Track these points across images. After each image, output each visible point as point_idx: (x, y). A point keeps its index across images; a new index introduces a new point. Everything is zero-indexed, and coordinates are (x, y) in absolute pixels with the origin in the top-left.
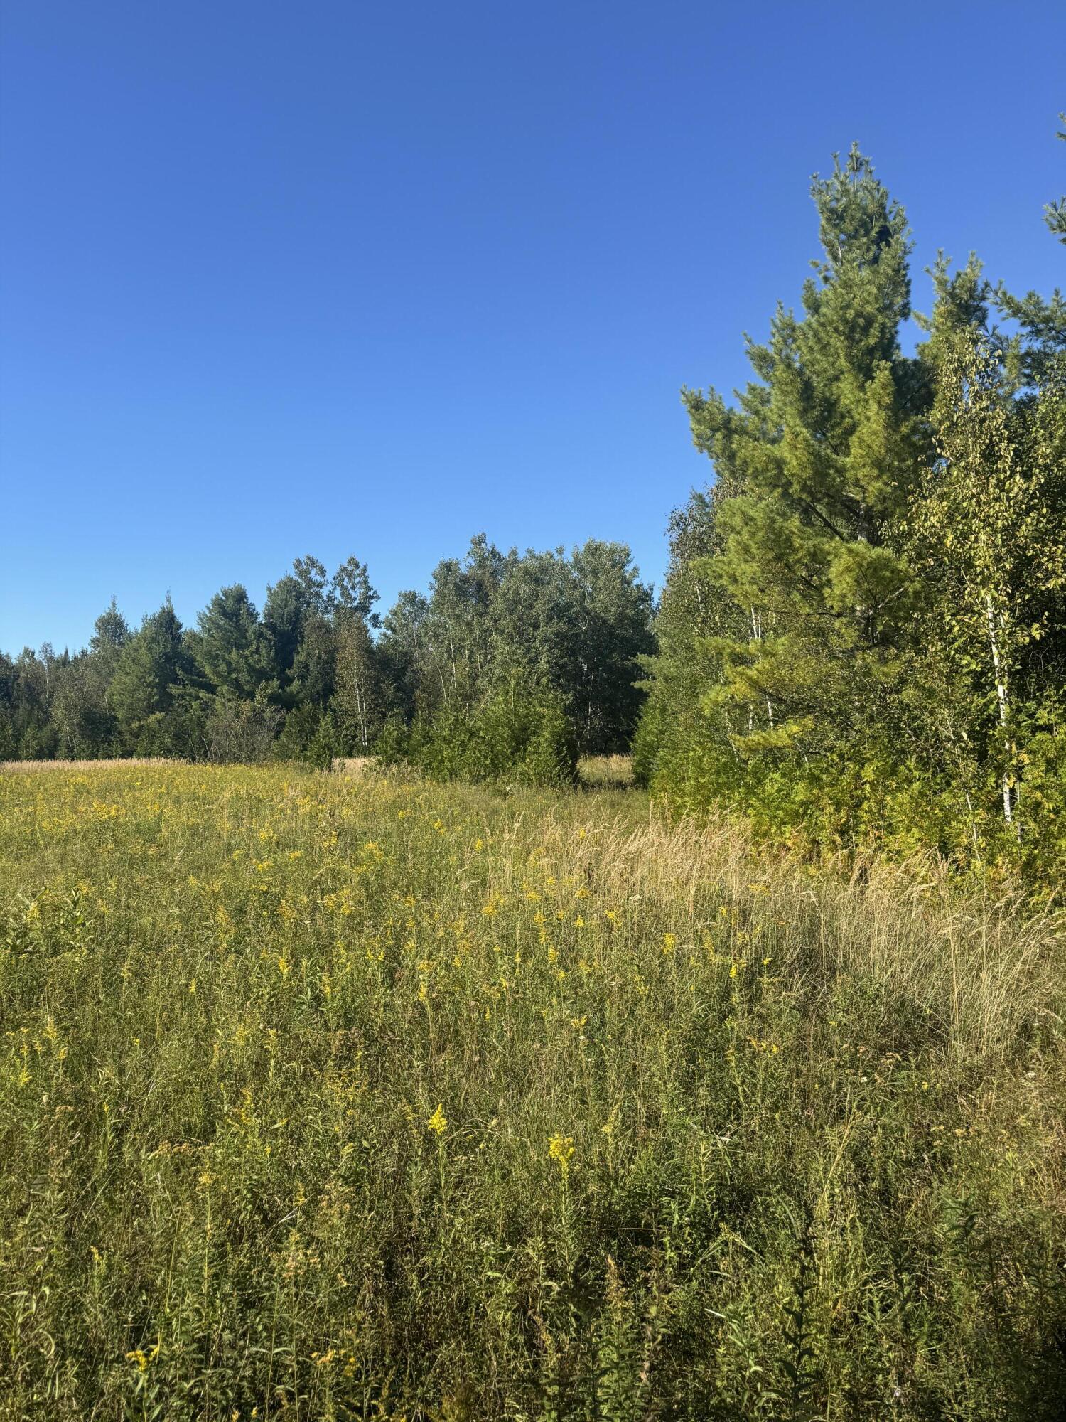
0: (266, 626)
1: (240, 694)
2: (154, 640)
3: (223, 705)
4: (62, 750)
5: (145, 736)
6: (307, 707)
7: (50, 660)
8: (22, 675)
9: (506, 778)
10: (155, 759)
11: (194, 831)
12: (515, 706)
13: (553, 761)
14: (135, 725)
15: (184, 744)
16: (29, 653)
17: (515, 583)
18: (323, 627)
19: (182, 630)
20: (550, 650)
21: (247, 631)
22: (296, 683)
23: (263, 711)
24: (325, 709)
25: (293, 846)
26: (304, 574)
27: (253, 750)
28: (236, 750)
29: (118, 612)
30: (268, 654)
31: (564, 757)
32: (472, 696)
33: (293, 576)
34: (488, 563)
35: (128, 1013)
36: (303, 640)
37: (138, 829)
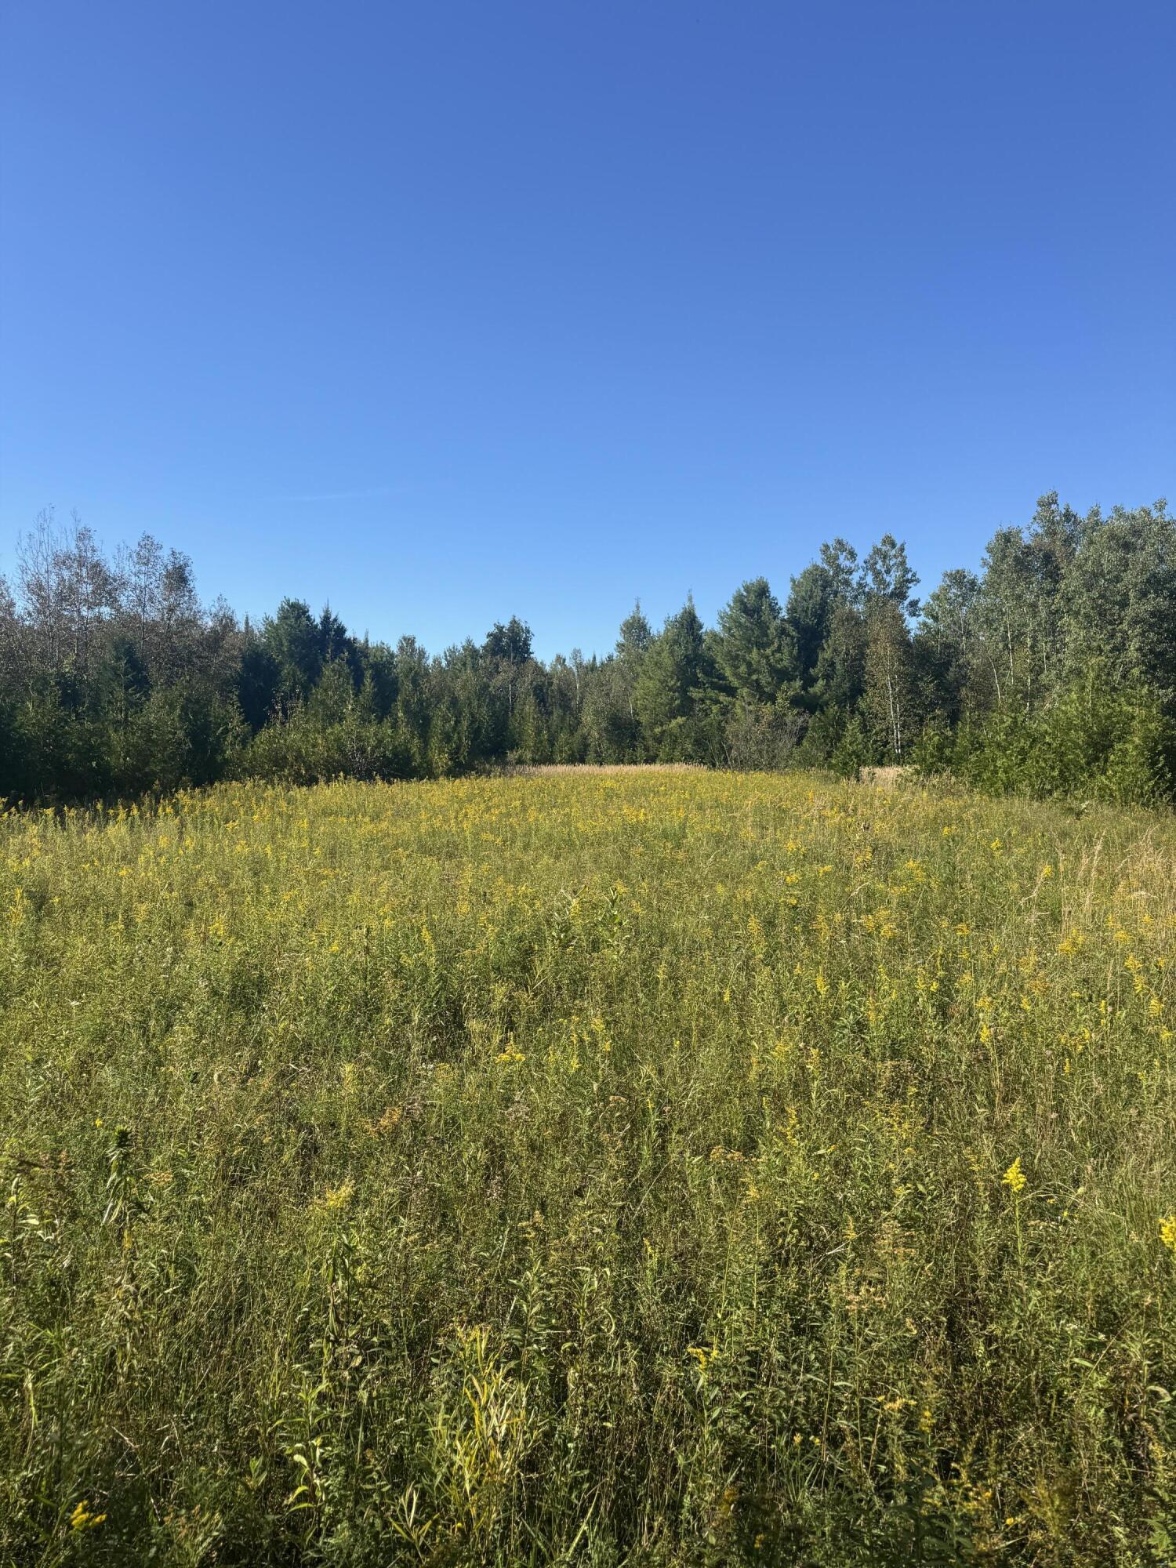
0: (789, 621)
1: (761, 696)
2: (676, 642)
3: (743, 709)
4: (591, 755)
5: (667, 741)
6: (833, 710)
7: (579, 666)
8: (555, 681)
9: (1079, 793)
10: (676, 765)
11: (718, 839)
12: (1094, 705)
13: (1146, 772)
14: (658, 730)
15: (705, 750)
16: (560, 660)
17: (1096, 550)
18: (851, 617)
19: (703, 630)
20: (1142, 634)
21: (768, 628)
22: (821, 683)
23: (784, 715)
24: (852, 712)
25: (822, 861)
26: (832, 560)
27: (774, 757)
28: (755, 756)
29: (641, 615)
30: (791, 653)
31: (1161, 769)
32: (1035, 693)
33: (819, 563)
34: (1059, 529)
35: (664, 1015)
36: (828, 635)
37: (665, 835)
